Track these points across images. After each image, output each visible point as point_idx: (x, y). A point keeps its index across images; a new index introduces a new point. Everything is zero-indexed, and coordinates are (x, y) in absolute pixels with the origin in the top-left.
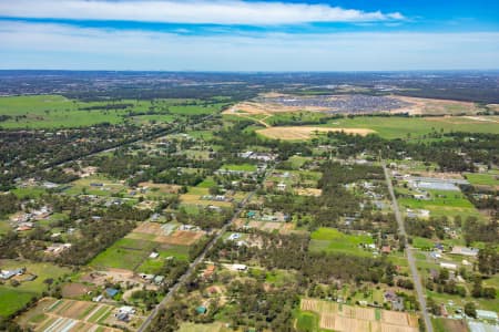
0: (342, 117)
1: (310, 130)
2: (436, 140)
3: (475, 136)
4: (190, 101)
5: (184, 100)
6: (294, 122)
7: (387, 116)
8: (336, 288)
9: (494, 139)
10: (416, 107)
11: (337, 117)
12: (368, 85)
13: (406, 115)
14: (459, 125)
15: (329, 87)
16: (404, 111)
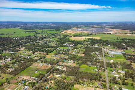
0: (93, 34)
1: (84, 38)
2: (118, 41)
3: (129, 39)
4: (53, 30)
5: (51, 30)
6: (80, 36)
7: (105, 34)
8: (85, 82)
9: (133, 40)
10: (113, 31)
11: (91, 34)
12: (101, 26)
13: (110, 34)
14: (124, 37)
15: (90, 26)
16: (110, 33)
